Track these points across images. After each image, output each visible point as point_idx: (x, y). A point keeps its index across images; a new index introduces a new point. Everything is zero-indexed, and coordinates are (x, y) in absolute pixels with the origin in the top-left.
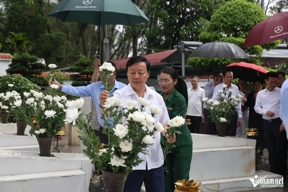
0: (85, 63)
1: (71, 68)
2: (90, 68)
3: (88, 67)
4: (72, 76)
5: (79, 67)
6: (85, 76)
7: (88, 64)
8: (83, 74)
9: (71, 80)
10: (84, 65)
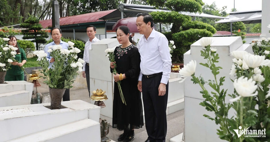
0: (33, 21)
1: (22, 25)
2: (37, 25)
3: (35, 24)
4: (22, 31)
5: (29, 24)
6: (33, 31)
7: (36, 22)
8: (32, 29)
9: (21, 34)
10: (32, 22)
